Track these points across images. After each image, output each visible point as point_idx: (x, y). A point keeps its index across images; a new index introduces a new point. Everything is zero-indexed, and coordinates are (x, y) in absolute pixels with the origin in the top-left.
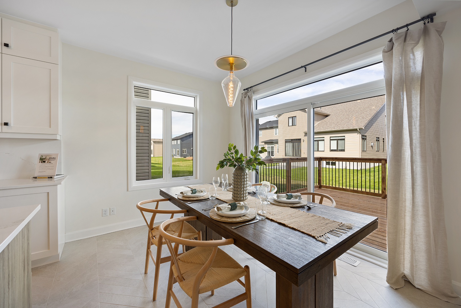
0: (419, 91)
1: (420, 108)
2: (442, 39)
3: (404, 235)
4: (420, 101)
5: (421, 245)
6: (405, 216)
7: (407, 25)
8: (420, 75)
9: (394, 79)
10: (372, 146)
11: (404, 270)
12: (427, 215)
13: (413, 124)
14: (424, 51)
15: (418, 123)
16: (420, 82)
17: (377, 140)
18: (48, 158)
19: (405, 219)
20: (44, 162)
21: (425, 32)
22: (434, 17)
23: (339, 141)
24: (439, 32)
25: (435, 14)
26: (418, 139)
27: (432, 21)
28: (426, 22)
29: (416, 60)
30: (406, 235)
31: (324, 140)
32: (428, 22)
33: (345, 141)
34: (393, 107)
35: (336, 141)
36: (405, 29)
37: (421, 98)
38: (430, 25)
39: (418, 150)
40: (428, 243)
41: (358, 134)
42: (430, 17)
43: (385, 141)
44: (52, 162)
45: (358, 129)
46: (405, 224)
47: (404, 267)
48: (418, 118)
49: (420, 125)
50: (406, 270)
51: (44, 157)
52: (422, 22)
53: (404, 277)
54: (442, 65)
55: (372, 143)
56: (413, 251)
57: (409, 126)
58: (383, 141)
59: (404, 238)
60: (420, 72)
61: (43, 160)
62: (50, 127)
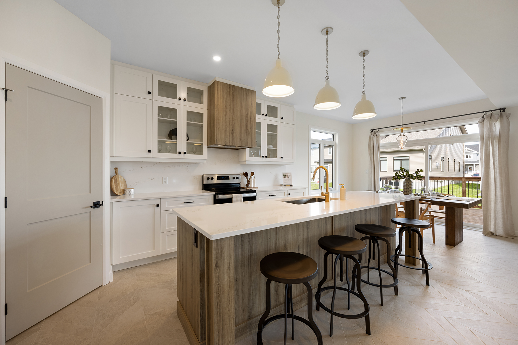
0: (498, 143)
1: (499, 151)
2: (509, 120)
3: (491, 213)
4: (499, 147)
5: (500, 216)
6: (491, 203)
7: (491, 111)
8: (498, 135)
9: (485, 137)
10: (437, 166)
11: (491, 230)
12: (502, 201)
13: (495, 158)
14: (500, 124)
15: (497, 158)
16: (498, 138)
17: (442, 160)
18: (287, 175)
19: (491, 204)
20: (286, 177)
21: (501, 116)
22: (505, 109)
23: (403, 161)
24: (508, 118)
25: (506, 108)
26: (498, 166)
27: (504, 111)
28: (501, 111)
29: (496, 128)
30: (492, 213)
31: (386, 160)
32: (502, 111)
33: (410, 161)
34: (485, 150)
35: (400, 161)
36: (491, 112)
37: (499, 146)
38: (503, 113)
39: (498, 171)
40: (503, 214)
41: (423, 154)
42: (504, 109)
43: (449, 160)
44: (289, 177)
45: (424, 149)
46: (491, 207)
47: (491, 228)
48: (498, 156)
49: (499, 159)
50: (492, 229)
51: (285, 175)
52: (499, 111)
53: (491, 232)
54: (509, 132)
55: (438, 164)
56: (495, 219)
57: (493, 159)
58: (448, 161)
59: (491, 214)
60: (499, 134)
61: (285, 176)
62: (293, 159)
